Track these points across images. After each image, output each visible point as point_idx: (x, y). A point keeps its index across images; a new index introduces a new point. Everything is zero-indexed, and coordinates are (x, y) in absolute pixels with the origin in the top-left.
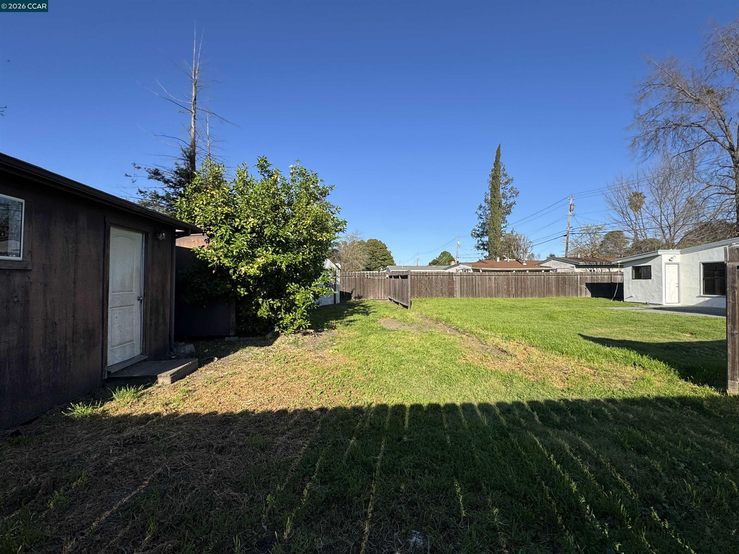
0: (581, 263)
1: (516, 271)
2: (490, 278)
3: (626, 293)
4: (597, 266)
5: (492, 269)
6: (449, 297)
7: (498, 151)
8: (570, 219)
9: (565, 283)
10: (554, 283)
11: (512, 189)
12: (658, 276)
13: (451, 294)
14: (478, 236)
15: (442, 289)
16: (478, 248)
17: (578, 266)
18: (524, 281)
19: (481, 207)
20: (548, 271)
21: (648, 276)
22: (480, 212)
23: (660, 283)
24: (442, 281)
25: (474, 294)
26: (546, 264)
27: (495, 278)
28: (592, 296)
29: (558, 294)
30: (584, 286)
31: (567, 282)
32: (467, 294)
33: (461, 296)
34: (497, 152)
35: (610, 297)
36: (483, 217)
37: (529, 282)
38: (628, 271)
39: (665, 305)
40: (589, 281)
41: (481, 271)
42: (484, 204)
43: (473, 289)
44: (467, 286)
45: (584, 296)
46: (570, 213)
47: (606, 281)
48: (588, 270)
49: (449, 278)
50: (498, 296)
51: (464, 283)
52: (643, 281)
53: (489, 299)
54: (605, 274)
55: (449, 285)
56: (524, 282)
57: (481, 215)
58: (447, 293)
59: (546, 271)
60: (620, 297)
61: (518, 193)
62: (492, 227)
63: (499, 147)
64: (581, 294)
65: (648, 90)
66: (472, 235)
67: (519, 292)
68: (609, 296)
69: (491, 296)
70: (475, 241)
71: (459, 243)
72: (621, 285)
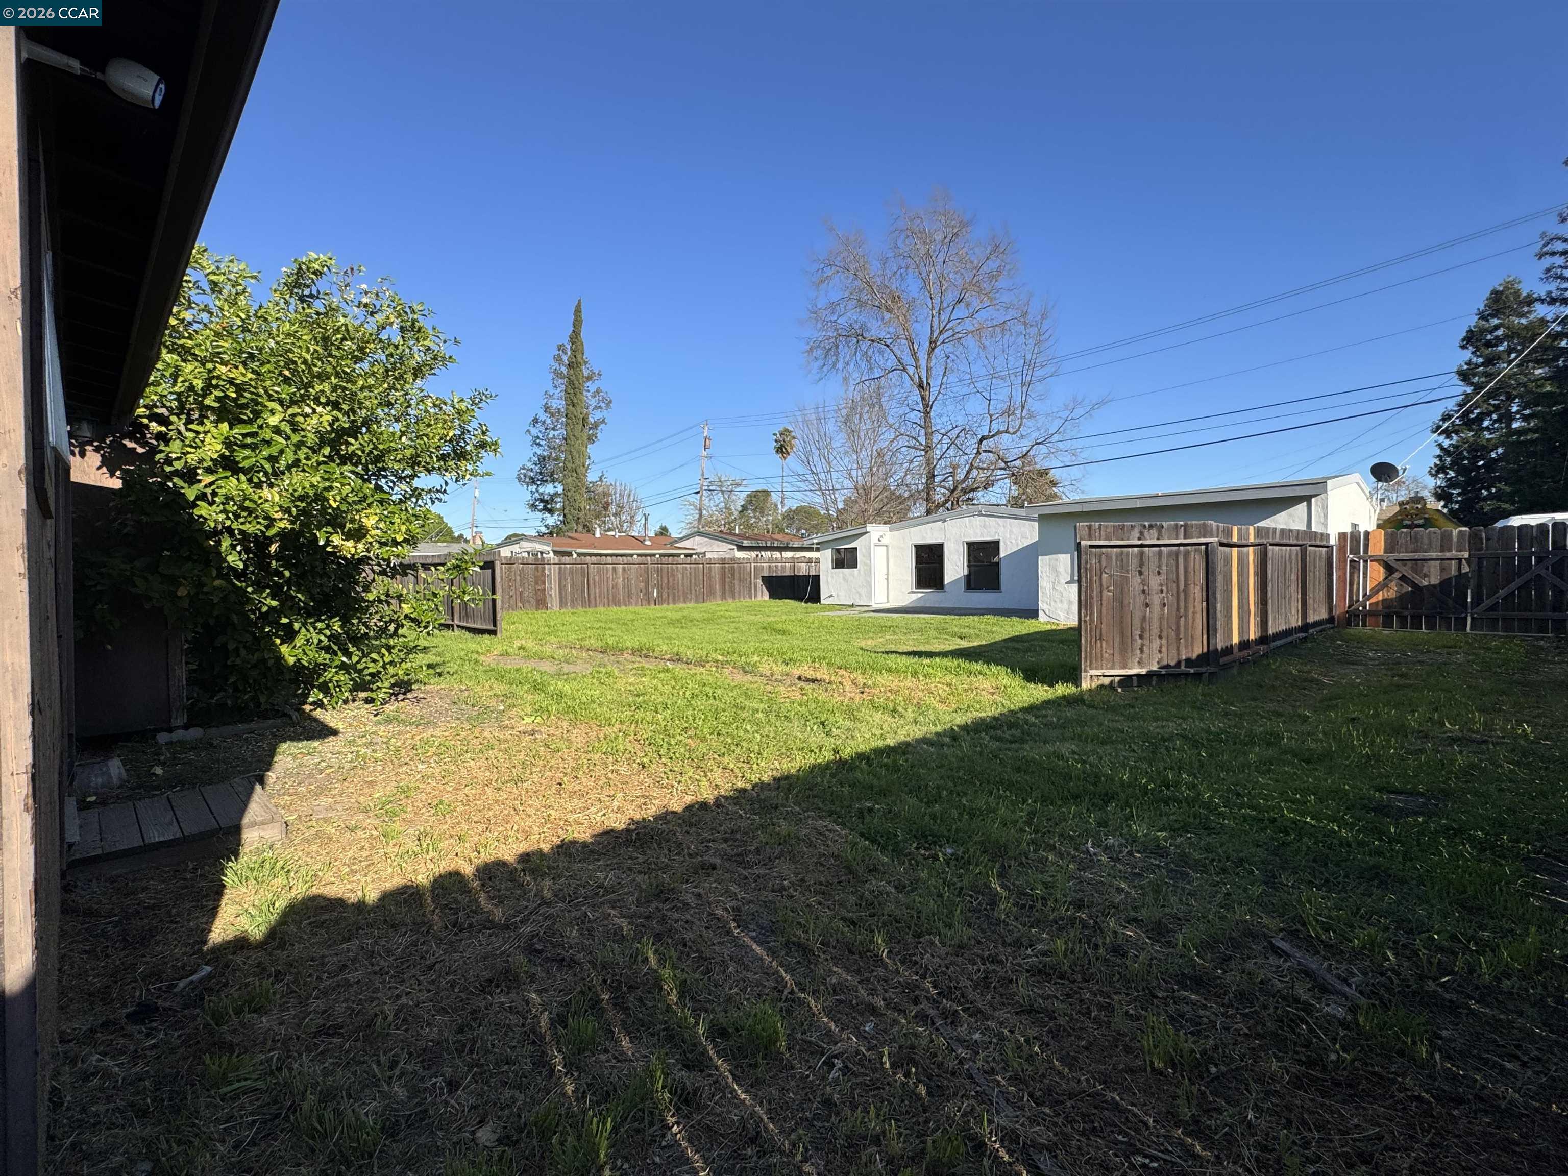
0: (746, 543)
1: (661, 555)
2: (614, 569)
3: (824, 591)
4: (766, 548)
5: (596, 551)
6: (537, 609)
7: (578, 311)
8: (705, 463)
9: (733, 575)
10: (717, 577)
11: (598, 391)
12: (865, 564)
13: (541, 603)
14: (533, 481)
15: (521, 593)
16: (533, 507)
17: (741, 548)
18: (671, 574)
19: (536, 421)
20: (690, 555)
21: (854, 564)
22: (534, 432)
23: (869, 572)
24: (522, 574)
25: (588, 602)
26: (687, 544)
27: (624, 569)
28: (771, 597)
29: (724, 597)
30: (760, 581)
31: (737, 575)
32: (572, 601)
33: (561, 607)
34: (575, 315)
35: (800, 599)
36: (543, 443)
37: (680, 576)
38: (826, 557)
39: (875, 606)
40: (766, 574)
41: (575, 556)
42: (542, 416)
43: (583, 591)
44: (572, 585)
45: (759, 598)
46: (704, 453)
47: (787, 574)
48: (753, 554)
49: (537, 569)
50: (630, 604)
51: (566, 580)
52: (846, 571)
53: (615, 609)
54: (787, 560)
55: (537, 583)
56: (673, 575)
57: (538, 437)
58: (533, 601)
59: (686, 556)
60: (815, 598)
61: (610, 402)
62: (569, 465)
63: (579, 305)
64: (756, 596)
65: (829, 272)
66: (519, 479)
67: (665, 596)
68: (798, 596)
69: (617, 603)
70: (525, 494)
71: (477, 494)
72: (817, 578)
